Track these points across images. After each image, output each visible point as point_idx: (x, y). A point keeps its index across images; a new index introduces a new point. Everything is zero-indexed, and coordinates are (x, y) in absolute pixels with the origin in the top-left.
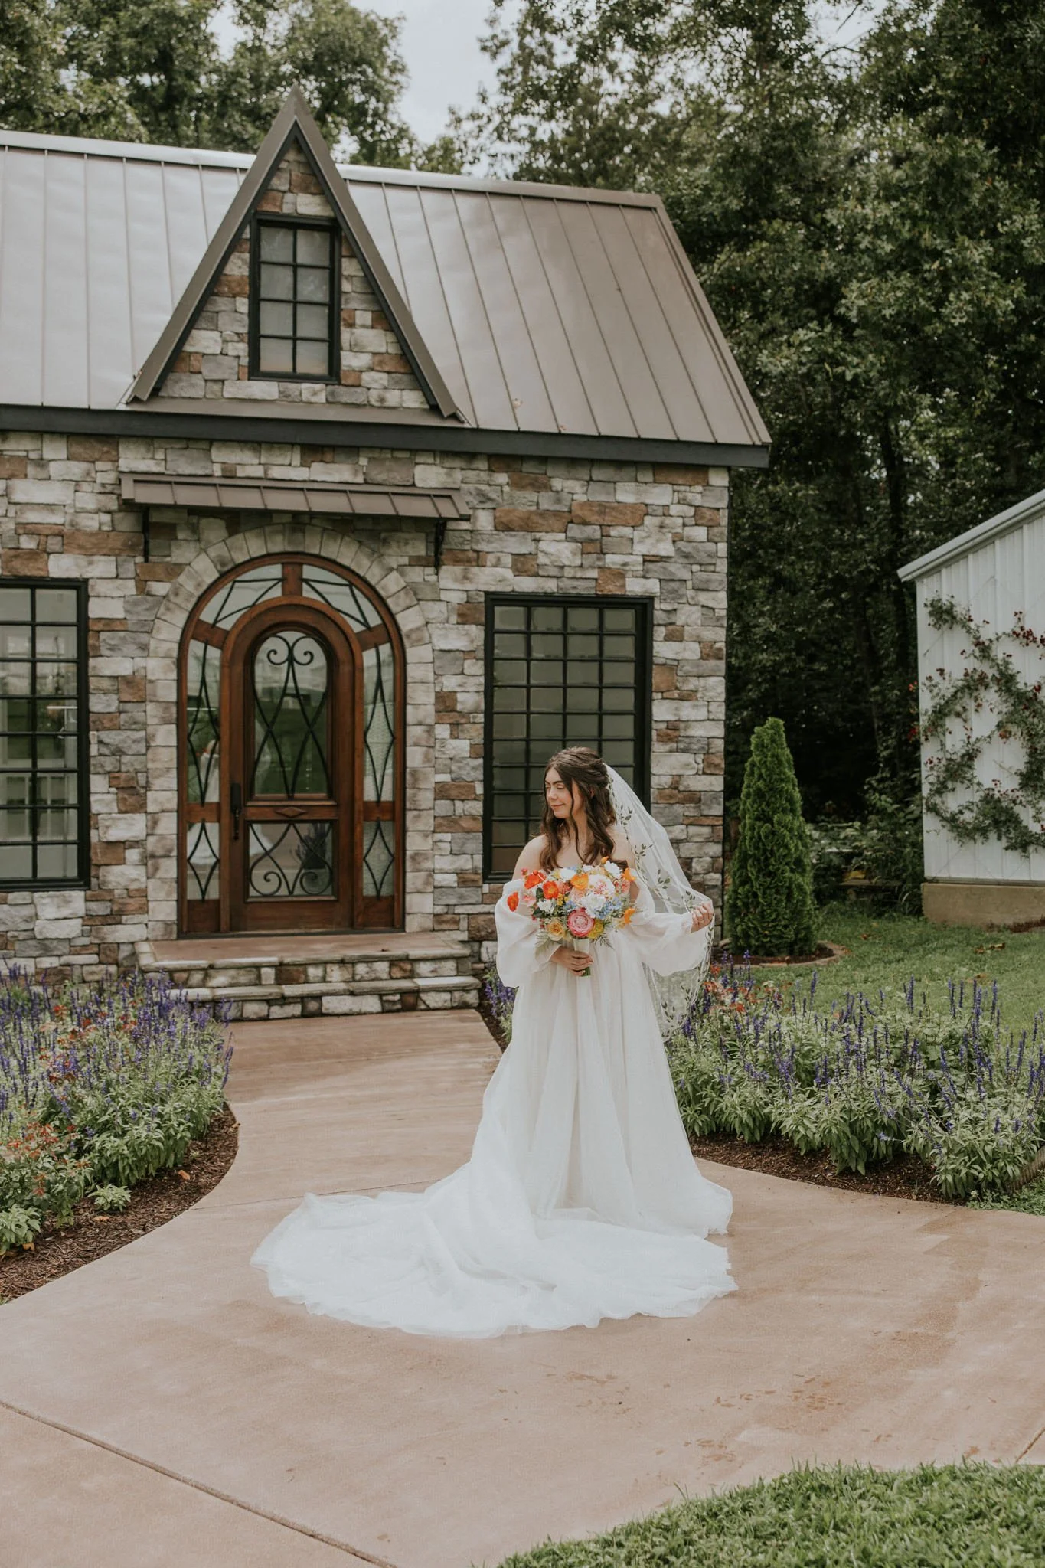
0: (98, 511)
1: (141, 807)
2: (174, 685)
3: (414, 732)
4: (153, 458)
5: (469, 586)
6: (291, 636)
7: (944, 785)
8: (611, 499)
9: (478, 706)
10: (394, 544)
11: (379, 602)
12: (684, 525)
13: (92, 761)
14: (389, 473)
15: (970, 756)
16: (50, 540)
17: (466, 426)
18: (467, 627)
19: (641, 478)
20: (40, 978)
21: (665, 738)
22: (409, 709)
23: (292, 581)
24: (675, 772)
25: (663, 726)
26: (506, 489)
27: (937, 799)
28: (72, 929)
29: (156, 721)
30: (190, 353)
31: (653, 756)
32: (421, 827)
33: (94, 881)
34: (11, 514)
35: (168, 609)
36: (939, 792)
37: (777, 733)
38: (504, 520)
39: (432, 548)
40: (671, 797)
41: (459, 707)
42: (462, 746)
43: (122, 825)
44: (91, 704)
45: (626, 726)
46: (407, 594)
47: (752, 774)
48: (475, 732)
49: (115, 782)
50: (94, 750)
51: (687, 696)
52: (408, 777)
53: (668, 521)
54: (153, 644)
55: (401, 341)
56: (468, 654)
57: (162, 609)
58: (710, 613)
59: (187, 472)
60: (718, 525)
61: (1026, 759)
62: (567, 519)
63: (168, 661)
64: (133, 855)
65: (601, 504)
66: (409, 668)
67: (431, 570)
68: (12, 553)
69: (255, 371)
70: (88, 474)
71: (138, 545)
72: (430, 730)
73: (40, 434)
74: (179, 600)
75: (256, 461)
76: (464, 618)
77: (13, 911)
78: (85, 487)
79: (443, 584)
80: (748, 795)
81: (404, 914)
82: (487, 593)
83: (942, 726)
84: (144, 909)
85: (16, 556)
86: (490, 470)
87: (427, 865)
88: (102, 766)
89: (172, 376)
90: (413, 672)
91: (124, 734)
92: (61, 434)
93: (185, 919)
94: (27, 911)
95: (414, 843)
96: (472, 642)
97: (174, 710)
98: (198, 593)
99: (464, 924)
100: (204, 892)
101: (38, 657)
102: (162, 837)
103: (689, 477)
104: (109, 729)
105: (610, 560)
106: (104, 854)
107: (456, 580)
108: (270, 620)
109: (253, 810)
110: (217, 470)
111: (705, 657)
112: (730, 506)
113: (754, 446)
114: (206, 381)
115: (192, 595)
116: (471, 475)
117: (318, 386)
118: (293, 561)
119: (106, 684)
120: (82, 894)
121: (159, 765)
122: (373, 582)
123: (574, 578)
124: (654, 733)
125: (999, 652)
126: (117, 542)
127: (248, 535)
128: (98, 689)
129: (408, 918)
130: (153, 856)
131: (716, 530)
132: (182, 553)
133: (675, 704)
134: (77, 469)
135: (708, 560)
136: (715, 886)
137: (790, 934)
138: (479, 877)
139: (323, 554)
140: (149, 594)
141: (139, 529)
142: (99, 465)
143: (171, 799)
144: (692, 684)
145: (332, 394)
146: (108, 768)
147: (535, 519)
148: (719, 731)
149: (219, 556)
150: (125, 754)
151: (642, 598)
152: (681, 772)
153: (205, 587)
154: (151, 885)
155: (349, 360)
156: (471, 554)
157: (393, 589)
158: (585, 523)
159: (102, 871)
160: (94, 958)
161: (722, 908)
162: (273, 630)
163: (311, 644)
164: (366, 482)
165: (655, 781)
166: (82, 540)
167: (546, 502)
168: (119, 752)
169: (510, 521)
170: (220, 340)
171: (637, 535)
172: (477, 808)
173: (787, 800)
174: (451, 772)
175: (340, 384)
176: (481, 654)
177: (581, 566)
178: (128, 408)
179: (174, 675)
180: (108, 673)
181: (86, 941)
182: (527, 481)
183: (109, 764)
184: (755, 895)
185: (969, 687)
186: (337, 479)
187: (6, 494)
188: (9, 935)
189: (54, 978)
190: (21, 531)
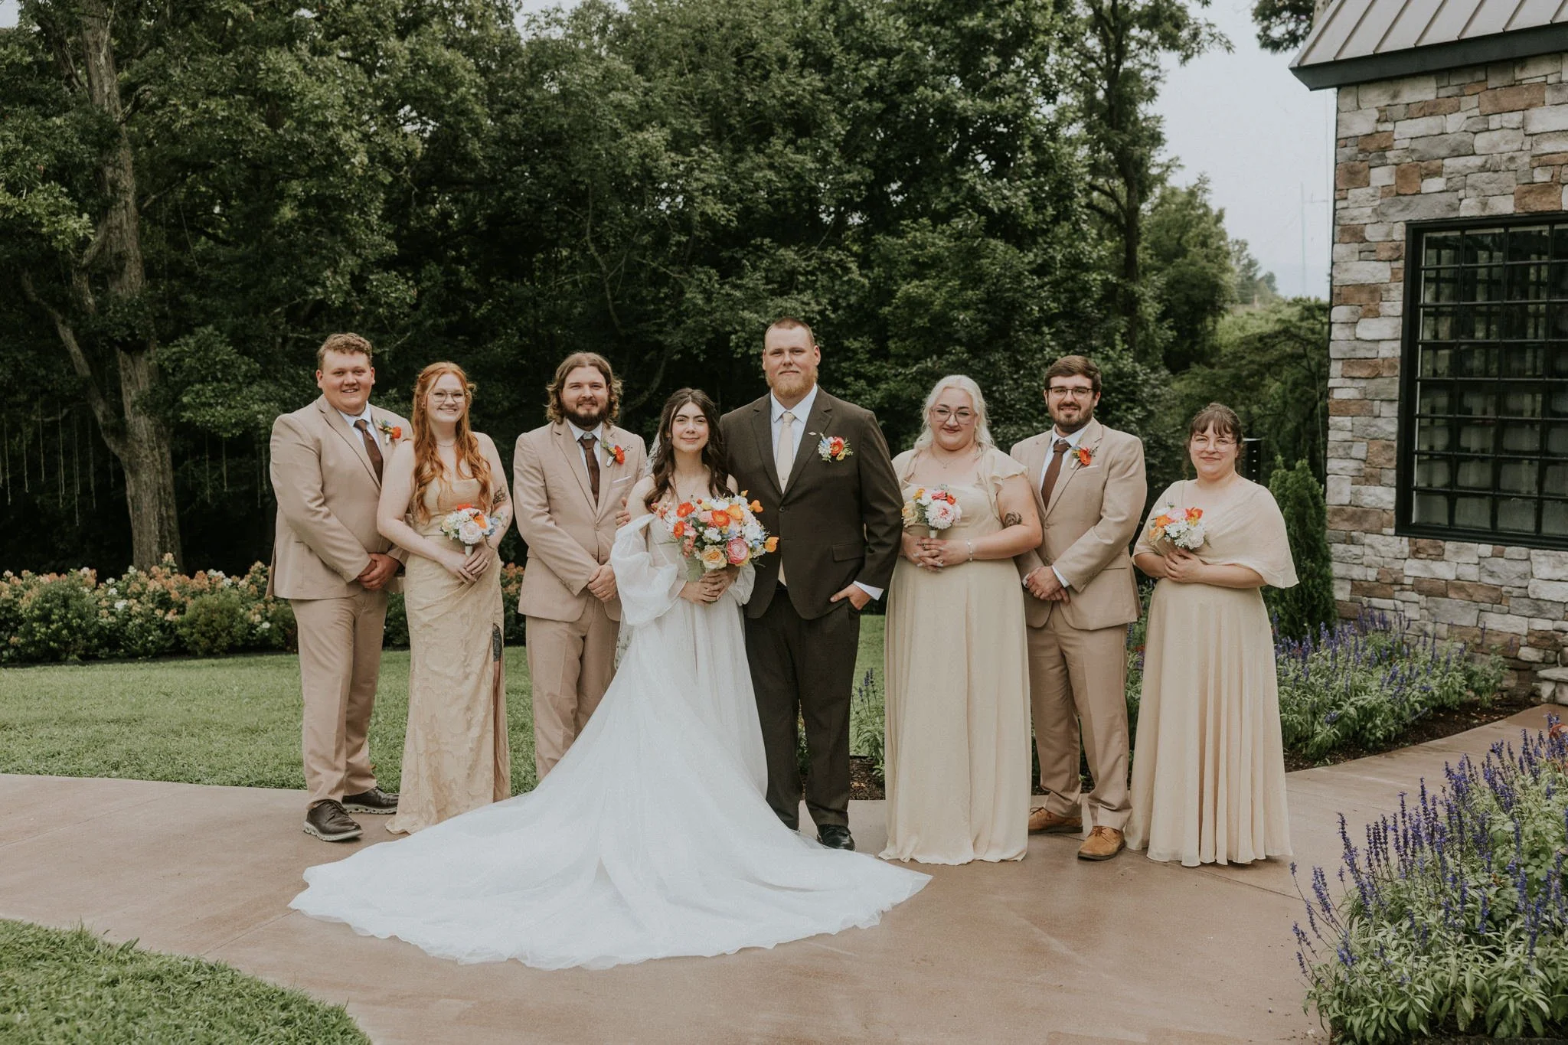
16: (1565, 170)
20: (1532, 640)
34: (1527, 146)
68: (1526, 188)
77: (1508, 564)
85: (1530, 192)
187: (1522, 126)
188: (1504, 589)
189: (1546, 643)
190: (1535, 164)
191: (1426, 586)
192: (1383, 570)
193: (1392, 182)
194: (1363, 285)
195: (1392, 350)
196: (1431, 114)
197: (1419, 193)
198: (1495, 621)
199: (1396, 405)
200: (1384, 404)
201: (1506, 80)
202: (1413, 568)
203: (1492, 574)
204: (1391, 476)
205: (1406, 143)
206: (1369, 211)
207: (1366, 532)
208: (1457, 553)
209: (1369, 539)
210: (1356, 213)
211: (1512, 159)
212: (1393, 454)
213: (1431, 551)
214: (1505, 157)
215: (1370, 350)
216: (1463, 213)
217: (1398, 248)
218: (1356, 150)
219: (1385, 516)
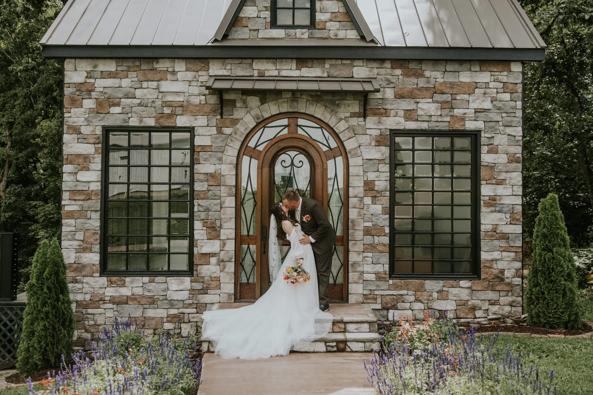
0: (199, 95)
1: (218, 237)
2: (234, 177)
3: (353, 201)
4: (225, 69)
5: (381, 127)
6: (293, 153)
8: (457, 80)
9: (386, 188)
10: (342, 106)
11: (336, 135)
12: (497, 93)
13: (195, 214)
14: (341, 72)
16: (177, 109)
17: (379, 45)
18: (380, 147)
19: (473, 69)
20: (169, 319)
21: (488, 205)
22: (351, 189)
23: (293, 126)
24: (494, 223)
25: (487, 198)
26: (401, 77)
28: (184, 295)
29: (225, 195)
30: (242, 18)
31: (482, 214)
32: (357, 250)
33: (195, 272)
34: (160, 97)
35: (232, 141)
37: (554, 201)
38: (400, 93)
39: (362, 108)
40: (492, 236)
41: (376, 188)
42: (377, 208)
43: (209, 245)
44: (195, 187)
45: (467, 198)
46: (349, 131)
47: (540, 224)
48: (385, 201)
49: (206, 224)
50: (196, 209)
51: (501, 182)
52: (350, 224)
53: (488, 90)
54: (224, 158)
55: (346, 6)
56: (381, 161)
57: (229, 141)
58: (513, 138)
59: (241, 74)
60: (517, 92)
62: (433, 91)
63: (232, 166)
64: (213, 260)
65: (451, 83)
66: (350, 168)
67: (362, 119)
68: (160, 115)
69: (274, 24)
70: (195, 77)
71: (218, 110)
72: (361, 199)
73: (173, 59)
74: (237, 136)
75: (274, 68)
76: (379, 143)
77: (157, 286)
78: (194, 83)
79: (368, 126)
80: (537, 236)
81: (348, 293)
82: (391, 130)
84: (219, 287)
85: (162, 117)
86: (392, 67)
87: (360, 269)
88: (200, 216)
89: (234, 29)
90: (352, 170)
91: (209, 201)
92: (183, 58)
93: (239, 293)
94: (164, 286)
95: (353, 257)
96: (383, 155)
97: (234, 189)
98: (246, 133)
99: (379, 300)
100: (248, 280)
101: (172, 164)
102: (228, 251)
103: (500, 68)
104: (203, 199)
105: (457, 112)
106: (200, 259)
107: (375, 124)
108: (282, 145)
110: (256, 73)
111: (510, 162)
112: (523, 82)
113: (536, 49)
114: (250, 30)
115: (243, 134)
116: (382, 71)
117: (304, 30)
118: (293, 115)
119: (202, 177)
120: (189, 278)
121: (226, 216)
122: (332, 126)
123: (437, 121)
124: (482, 202)
126: (207, 109)
127: (270, 103)
128: (198, 179)
129: (350, 296)
130: (223, 261)
131: (515, 95)
132: (238, 113)
133: (494, 187)
134: (190, 75)
135: (511, 111)
136: (518, 285)
137: (566, 317)
138: (387, 276)
139: (307, 112)
140: (223, 134)
141: (218, 102)
142: (200, 73)
143: (232, 233)
144: (503, 176)
145: (311, 33)
146: (203, 218)
147: (416, 92)
148: (519, 201)
149: (256, 114)
150: (210, 211)
151: (474, 131)
152: (498, 223)
153: (249, 130)
154: (222, 275)
155: (320, 17)
157: (343, 129)
158: (443, 93)
159: (199, 267)
160: (195, 310)
161: (522, 297)
162: (284, 150)
163: (302, 157)
164: (329, 77)
165: (483, 228)
166: (191, 108)
167: (422, 83)
168: (207, 210)
169: (403, 93)
170: (257, 10)
171: (471, 98)
172: (386, 240)
173: (561, 240)
174: (372, 221)
175: (315, 29)
176: (388, 161)
177: (441, 115)
178: (213, 45)
179: (234, 173)
180: (203, 172)
181: (190, 302)
182: (412, 73)
183: (203, 215)
184: (543, 293)
186: (314, 75)
187: (158, 88)
188: (155, 297)
189: (176, 319)
190: (164, 105)
191: (117, 300)
192: (93, 295)
193: (94, 107)
194: (80, 155)
195: (96, 187)
196: (114, 78)
197: (109, 113)
198: (151, 313)
199: (99, 213)
200: (93, 213)
201: (150, 67)
202: (110, 292)
203: (149, 291)
204: (97, 248)
205: (101, 89)
206: (83, 119)
207: (84, 276)
208: (132, 282)
209: (86, 280)
210: (75, 119)
211: (153, 102)
212: (98, 237)
213: (119, 283)
214: (150, 101)
215: (85, 186)
216: (131, 124)
217: (98, 138)
218: (75, 90)
219: (94, 268)
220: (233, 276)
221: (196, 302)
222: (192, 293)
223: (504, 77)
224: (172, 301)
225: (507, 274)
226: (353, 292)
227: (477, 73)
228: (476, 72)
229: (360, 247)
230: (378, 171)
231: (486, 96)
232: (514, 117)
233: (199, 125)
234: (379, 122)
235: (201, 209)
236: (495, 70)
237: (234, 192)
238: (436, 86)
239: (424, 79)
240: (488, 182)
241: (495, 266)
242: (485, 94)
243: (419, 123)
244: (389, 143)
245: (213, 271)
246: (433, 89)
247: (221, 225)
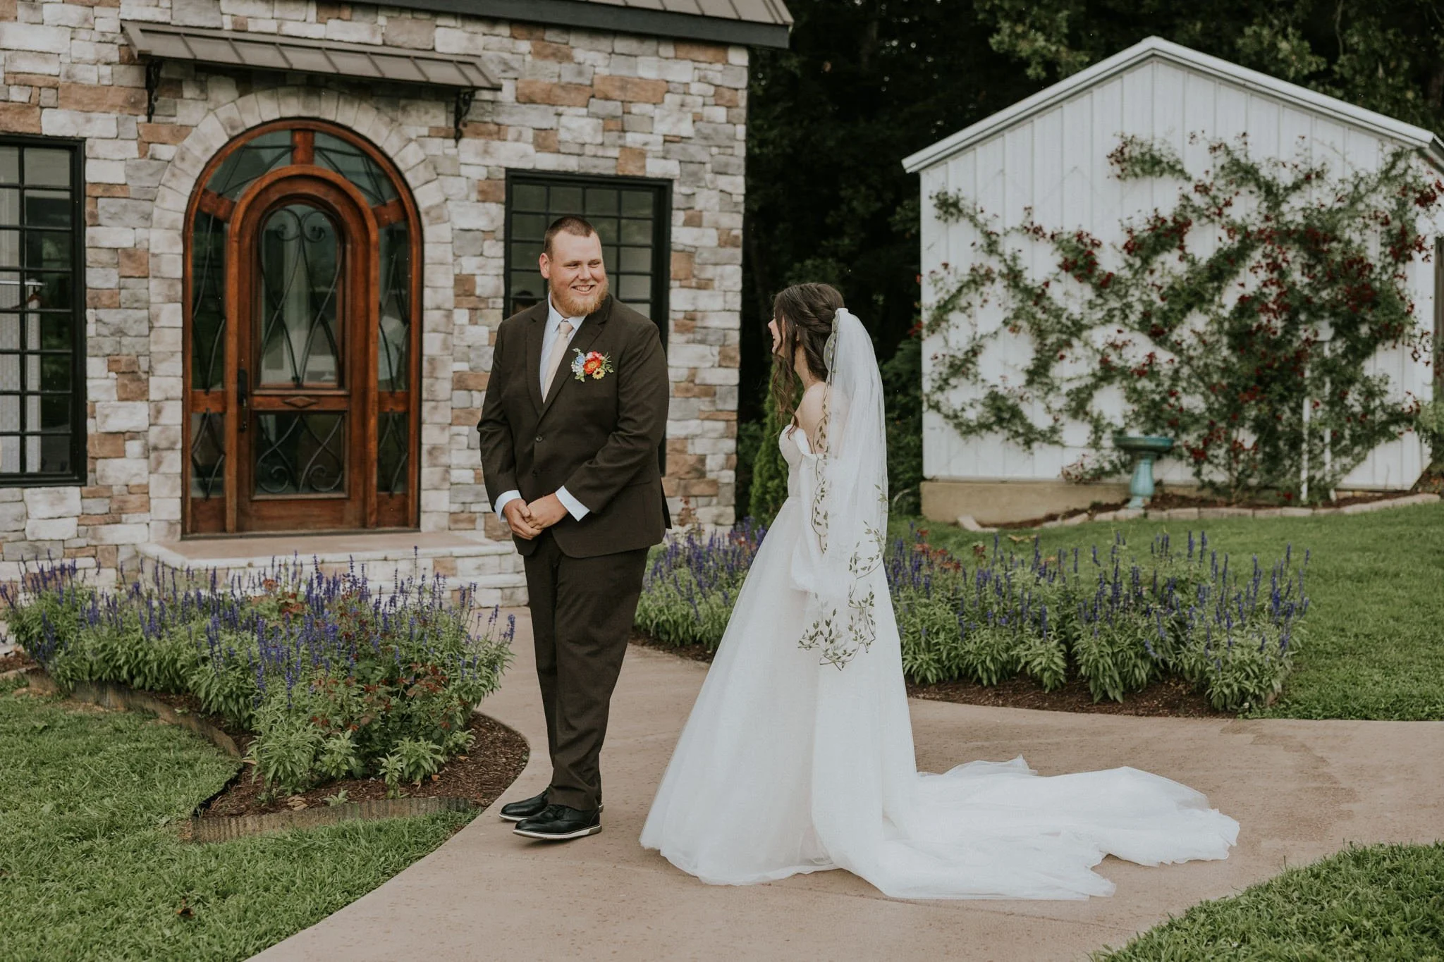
0: (97, 62)
1: (143, 394)
2: (180, 260)
3: (431, 317)
4: (158, 6)
5: (489, 161)
6: (299, 209)
7: (946, 381)
8: (633, 74)
9: (498, 291)
10: (413, 113)
11: (399, 176)
12: (704, 105)
13: (89, 342)
14: (409, 36)
15: (974, 352)
18: (487, 205)
19: (662, 52)
21: (683, 329)
22: (427, 292)
23: (303, 150)
24: (691, 365)
25: (681, 316)
26: (529, 58)
27: (938, 396)
28: (66, 528)
29: (159, 299)
31: (671, 346)
32: (438, 419)
33: (90, 476)
35: (173, 175)
36: (941, 389)
38: (527, 91)
39: (452, 118)
40: (687, 390)
41: (478, 292)
42: (479, 334)
43: (122, 413)
44: (88, 279)
46: (426, 167)
48: (494, 318)
49: (114, 367)
50: (91, 329)
51: (704, 285)
52: (425, 365)
53: (689, 99)
54: (156, 213)
56: (489, 234)
57: (167, 174)
58: (729, 199)
59: (195, 23)
60: (737, 106)
61: (1034, 355)
62: (590, 93)
63: (174, 233)
64: (134, 447)
65: (623, 79)
66: (427, 247)
67: (452, 142)
70: (86, 20)
71: (141, 102)
72: (449, 314)
74: (185, 166)
75: (269, 15)
76: (484, 197)
78: (83, 34)
79: (464, 158)
81: (417, 511)
82: (508, 170)
83: (947, 321)
84: (146, 507)
86: (512, 36)
87: (444, 460)
88: (100, 348)
90: (431, 252)
91: (123, 314)
93: (189, 520)
94: (16, 510)
95: (430, 436)
96: (493, 221)
97: (179, 287)
98: (205, 159)
99: (480, 523)
101: (28, 223)
102: (166, 427)
103: (710, 54)
104: (109, 307)
105: (632, 139)
106: (102, 444)
107: (477, 154)
108: (282, 190)
109: (259, 399)
110: (228, 24)
111: (723, 244)
112: (749, 87)
113: (775, 25)
115: (199, 161)
116: (493, 41)
118: (306, 126)
119: (105, 257)
120: (77, 490)
121: (160, 348)
122: (391, 153)
123: (595, 156)
124: (671, 324)
125: (1008, 246)
126: (117, 98)
127: (260, 95)
128: (96, 261)
129: (423, 517)
130: (156, 448)
131: (735, 111)
132: (188, 113)
133: (693, 293)
134: (73, 14)
135: (727, 143)
136: (731, 483)
139: (339, 120)
140: (152, 158)
141: (143, 84)
142: (98, 11)
143: (175, 385)
144: (709, 272)
146: (108, 352)
147: (558, 92)
148: (736, 322)
149: (229, 118)
150: (125, 334)
151: (661, 180)
152: (697, 364)
153: (213, 152)
154: (153, 480)
156: (493, 128)
157: (412, 161)
158: (607, 98)
159: (100, 464)
160: (91, 562)
162: (283, 202)
163: (319, 218)
164: (384, 44)
166: (79, 93)
167: (568, 74)
168: (120, 332)
169: (533, 93)
171: (657, 112)
174: (469, 361)
176: (501, 235)
177: (602, 144)
179: (179, 249)
180: (107, 244)
181: (82, 542)
182: (549, 51)
183: (109, 345)
185: (974, 281)
186: (355, 38)
190: (11, 82)
220: (179, 481)
221: (94, 543)
222: (87, 522)
223: (716, 72)
224: (38, 544)
225: (710, 463)
226: (431, 508)
227: (670, 63)
228: (667, 58)
229: (444, 415)
230: (481, 255)
231: (685, 109)
232: (732, 155)
233: (96, 135)
234: (486, 152)
235: (105, 331)
236: (701, 58)
237: (180, 293)
238: (596, 82)
239: (573, 65)
240: (684, 283)
241: (690, 449)
242: (682, 105)
243: (562, 157)
244: (503, 198)
245: (134, 471)
246: (588, 89)
247: (150, 367)
